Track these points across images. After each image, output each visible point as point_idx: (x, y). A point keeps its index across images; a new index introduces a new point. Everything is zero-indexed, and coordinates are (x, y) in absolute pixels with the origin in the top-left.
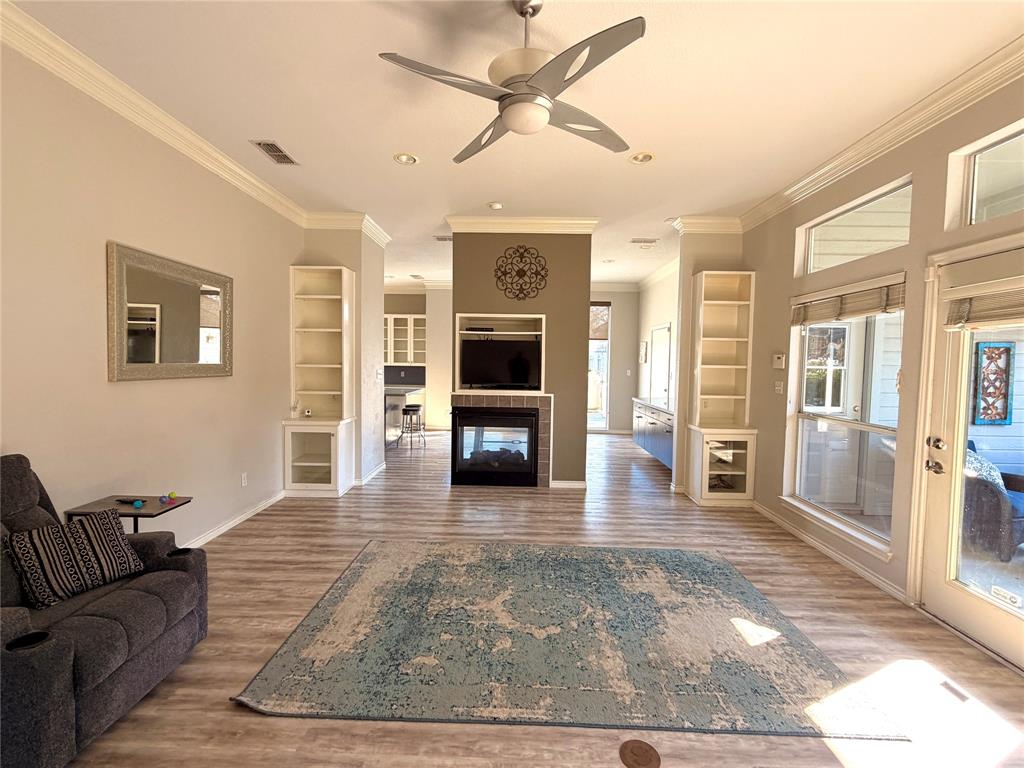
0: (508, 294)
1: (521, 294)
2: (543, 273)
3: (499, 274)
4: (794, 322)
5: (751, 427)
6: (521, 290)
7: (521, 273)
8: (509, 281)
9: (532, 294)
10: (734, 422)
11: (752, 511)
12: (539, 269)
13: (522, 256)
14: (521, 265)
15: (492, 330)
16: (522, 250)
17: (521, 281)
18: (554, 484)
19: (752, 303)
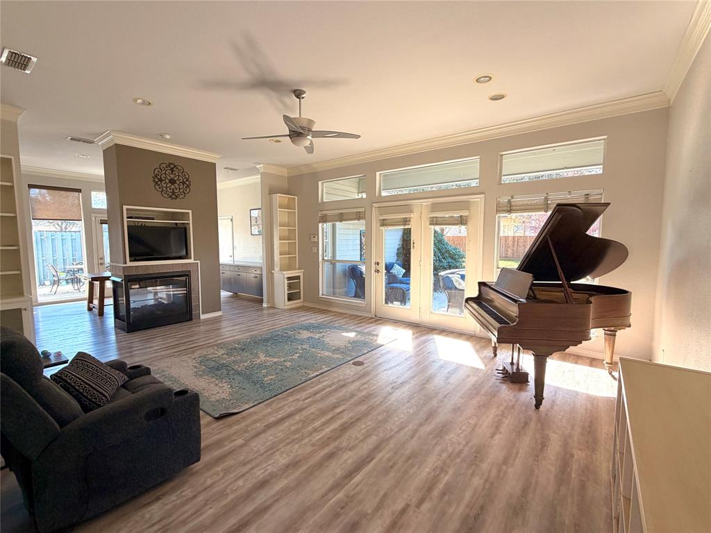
0: (164, 195)
1: (174, 196)
2: (187, 183)
3: (157, 180)
4: (320, 222)
5: (299, 269)
6: (173, 193)
7: (172, 182)
8: (165, 185)
9: (181, 196)
10: (290, 268)
11: (303, 306)
12: (185, 180)
13: (172, 170)
14: (172, 176)
15: (153, 219)
16: (172, 166)
17: (173, 187)
18: (203, 317)
19: (296, 211)
